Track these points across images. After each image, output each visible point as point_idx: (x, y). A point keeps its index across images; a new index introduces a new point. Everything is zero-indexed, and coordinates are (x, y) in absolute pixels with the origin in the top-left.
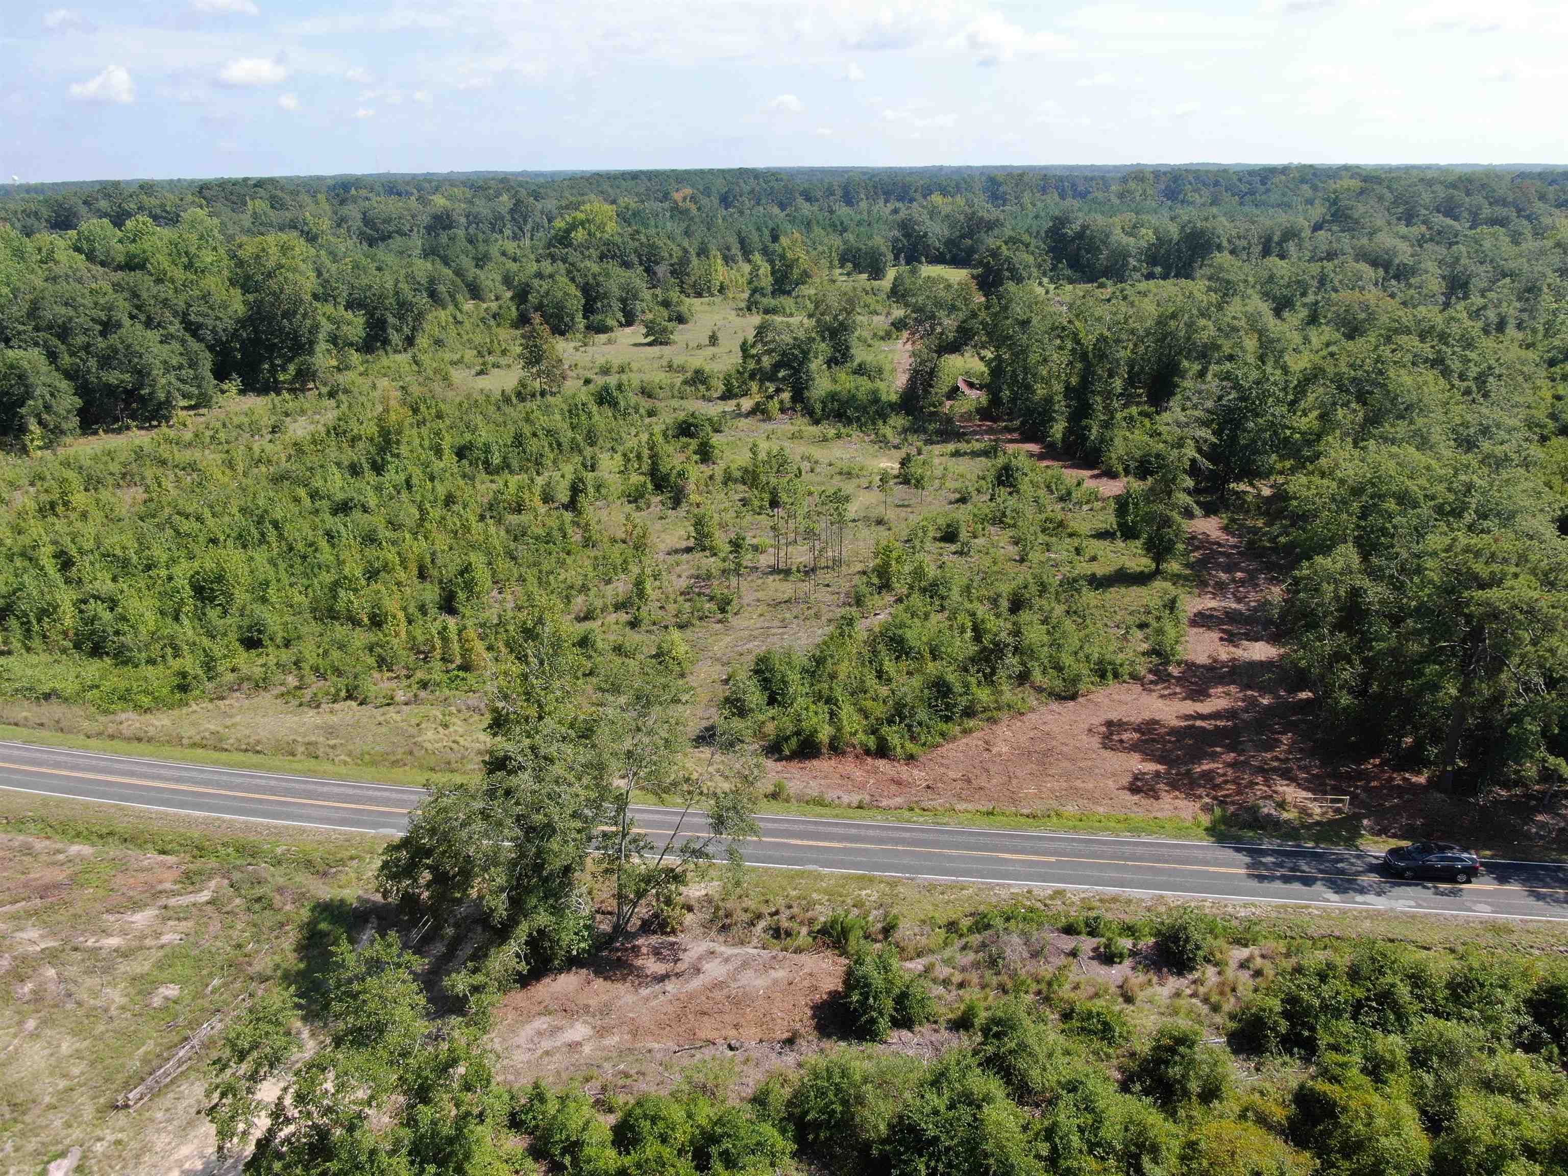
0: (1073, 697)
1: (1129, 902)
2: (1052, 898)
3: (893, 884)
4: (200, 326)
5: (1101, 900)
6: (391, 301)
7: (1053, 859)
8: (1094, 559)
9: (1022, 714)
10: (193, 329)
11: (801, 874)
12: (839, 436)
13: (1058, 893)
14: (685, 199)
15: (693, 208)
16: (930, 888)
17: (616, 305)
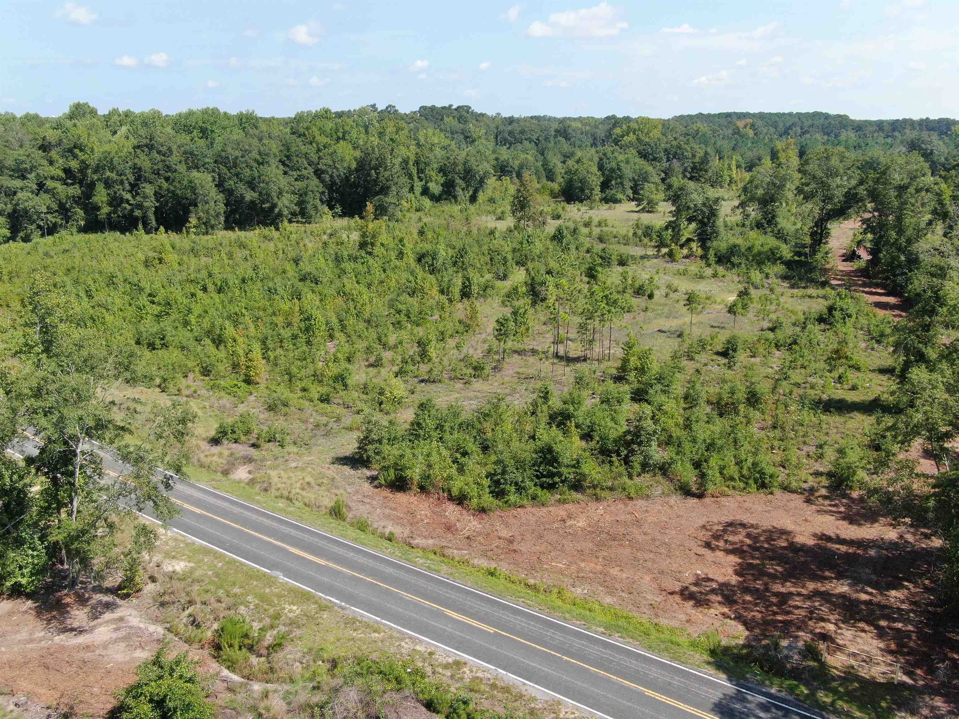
0: (700, 496)
1: (520, 697)
2: (446, 666)
3: (323, 608)
4: (323, 172)
5: (494, 686)
6: (460, 168)
7: (491, 630)
8: (854, 388)
9: (631, 499)
10: (318, 173)
11: (260, 577)
12: (715, 275)
13: (458, 664)
14: (745, 127)
15: (751, 133)
16: (351, 622)
17: (628, 184)
